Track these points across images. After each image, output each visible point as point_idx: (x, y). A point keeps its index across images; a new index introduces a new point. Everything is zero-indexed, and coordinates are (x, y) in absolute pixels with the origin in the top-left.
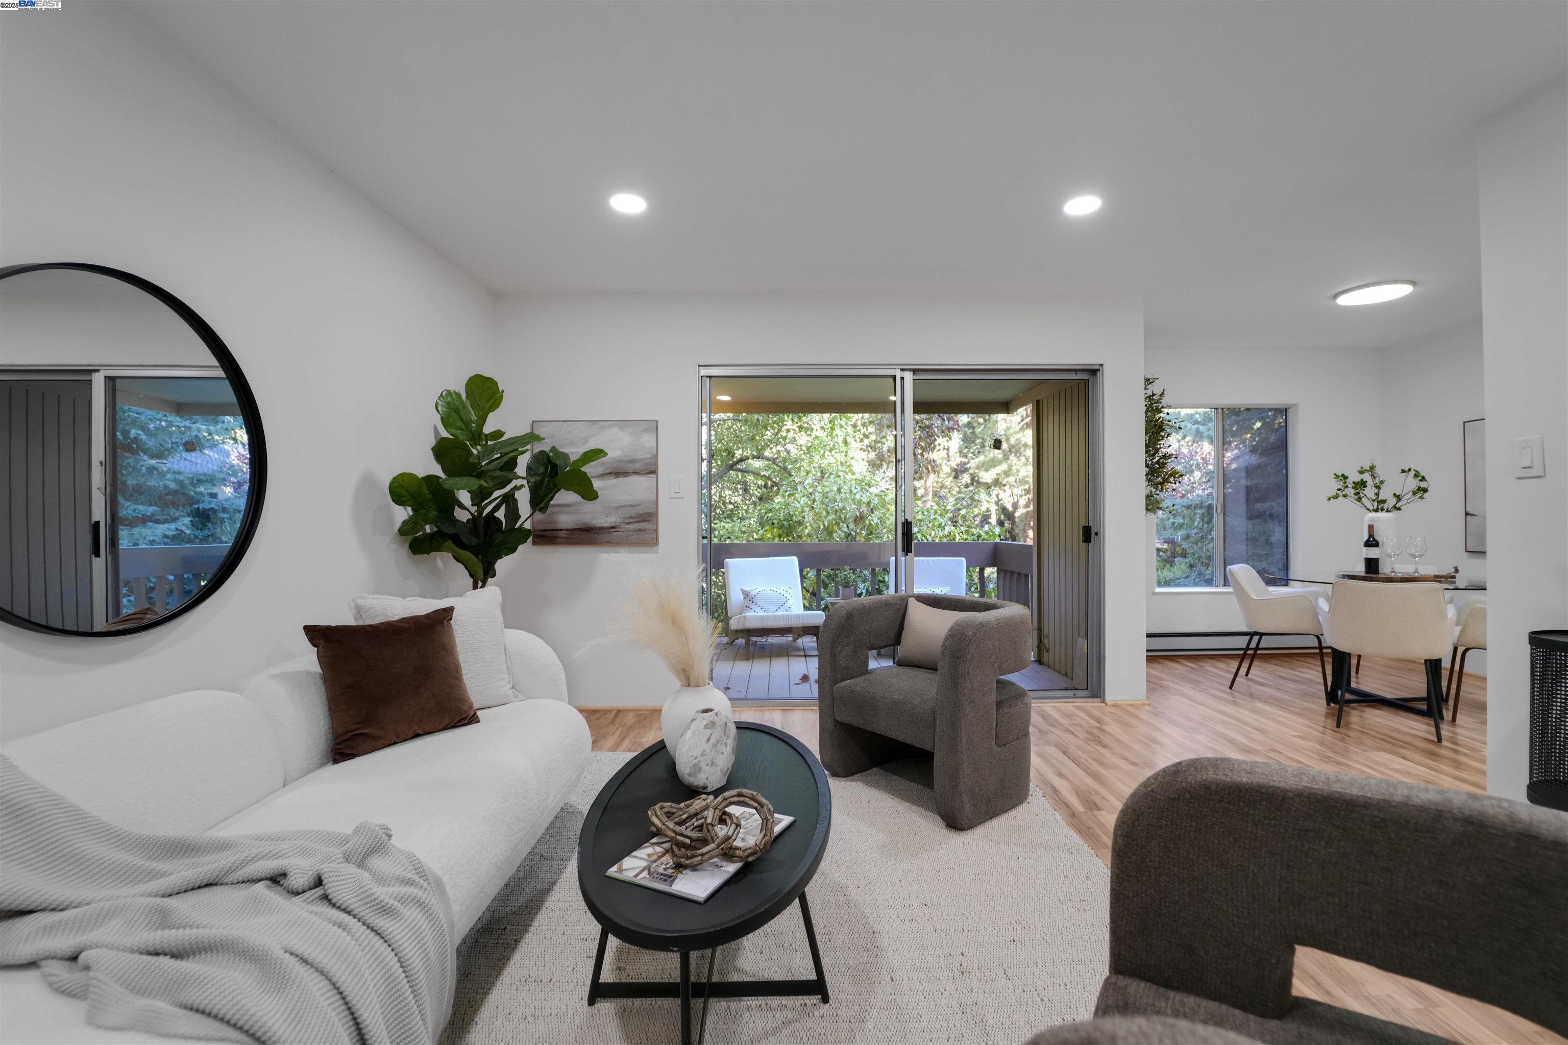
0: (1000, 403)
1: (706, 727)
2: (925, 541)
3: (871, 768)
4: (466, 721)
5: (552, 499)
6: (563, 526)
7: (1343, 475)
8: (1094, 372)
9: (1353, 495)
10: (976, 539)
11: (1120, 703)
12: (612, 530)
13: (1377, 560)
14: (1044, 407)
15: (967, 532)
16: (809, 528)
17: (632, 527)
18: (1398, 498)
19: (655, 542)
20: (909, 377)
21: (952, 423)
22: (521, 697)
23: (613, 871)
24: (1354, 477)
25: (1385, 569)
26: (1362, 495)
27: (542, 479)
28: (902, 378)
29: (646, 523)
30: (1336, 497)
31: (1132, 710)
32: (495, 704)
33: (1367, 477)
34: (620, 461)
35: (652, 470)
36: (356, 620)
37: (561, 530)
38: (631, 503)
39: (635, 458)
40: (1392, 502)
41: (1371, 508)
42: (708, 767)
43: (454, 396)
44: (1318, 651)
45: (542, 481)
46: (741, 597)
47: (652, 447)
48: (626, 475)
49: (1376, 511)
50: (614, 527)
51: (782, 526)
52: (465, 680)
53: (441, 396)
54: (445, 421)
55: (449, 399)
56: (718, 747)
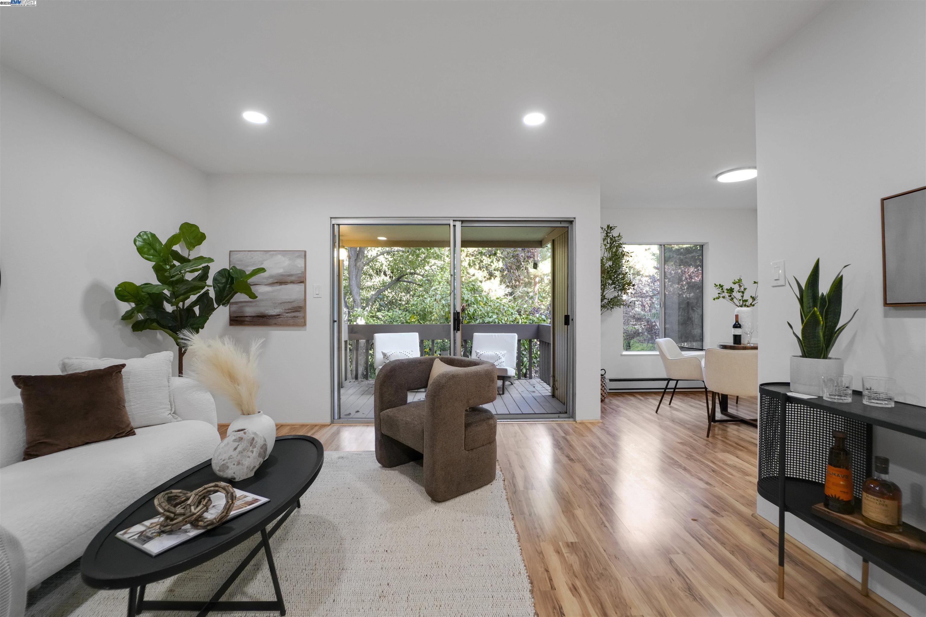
0: (537, 241)
1: (235, 441)
2: (501, 323)
3: (409, 462)
4: (124, 434)
5: (232, 297)
6: (248, 314)
7: (720, 285)
8: (571, 222)
9: (728, 297)
10: (531, 322)
11: (584, 421)
12: (278, 317)
13: (740, 336)
14: (556, 243)
15: (527, 318)
16: (436, 315)
17: (289, 315)
18: (754, 299)
19: (304, 324)
20: (458, 224)
21: (529, 254)
22: (179, 419)
23: (119, 534)
24: (727, 286)
25: (745, 341)
26: (733, 297)
27: (224, 286)
28: (454, 226)
29: (298, 313)
30: (718, 298)
31: (589, 425)
32: (154, 424)
33: (736, 287)
34: (283, 275)
35: (302, 280)
36: (62, 372)
37: (247, 317)
38: (289, 301)
39: (292, 273)
40: (750, 301)
41: (739, 305)
42: (234, 466)
43: (149, 236)
44: (704, 390)
45: (224, 288)
46: (382, 356)
47: (302, 267)
48: (286, 283)
49: (741, 306)
50: (279, 315)
51: (419, 315)
52: (127, 409)
53: (139, 235)
54: (140, 250)
55: (145, 237)
56: (245, 453)
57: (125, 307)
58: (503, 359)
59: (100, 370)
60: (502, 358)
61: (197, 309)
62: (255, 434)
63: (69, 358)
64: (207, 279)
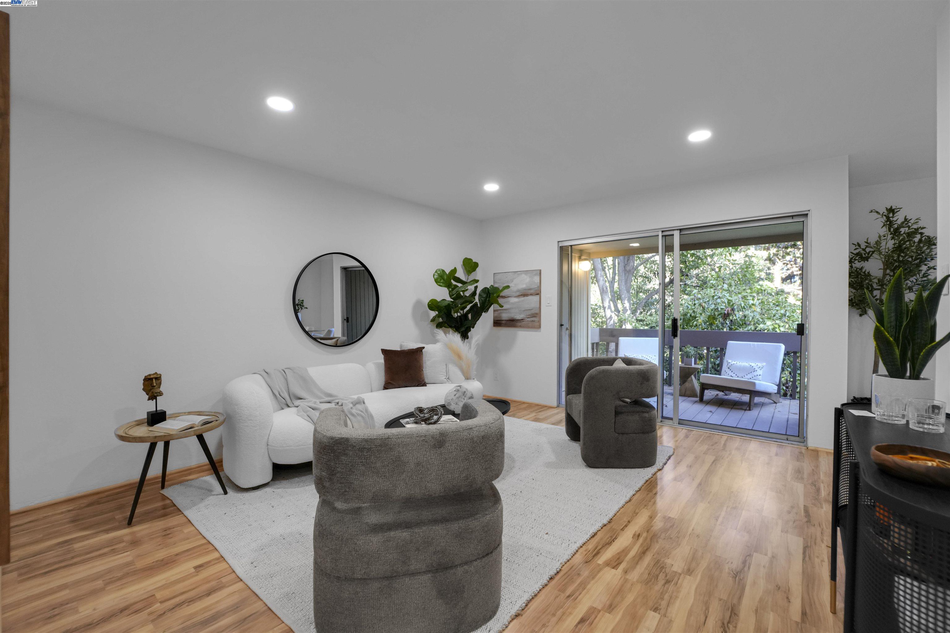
4: (421, 385)
5: (490, 307)
6: (504, 319)
8: (806, 216)
11: (819, 449)
12: (522, 321)
17: (529, 320)
19: (539, 327)
20: (678, 233)
22: (450, 382)
29: (536, 318)
32: (437, 383)
34: (525, 289)
35: (538, 293)
38: (529, 309)
39: (532, 288)
43: (442, 271)
45: (486, 300)
47: (538, 283)
48: (528, 296)
52: (424, 372)
53: (436, 272)
54: (436, 281)
55: (439, 272)
56: (460, 399)
57: (433, 314)
58: (760, 372)
59: (413, 349)
60: (758, 370)
61: (470, 316)
62: (467, 389)
63: (403, 342)
64: (475, 295)
